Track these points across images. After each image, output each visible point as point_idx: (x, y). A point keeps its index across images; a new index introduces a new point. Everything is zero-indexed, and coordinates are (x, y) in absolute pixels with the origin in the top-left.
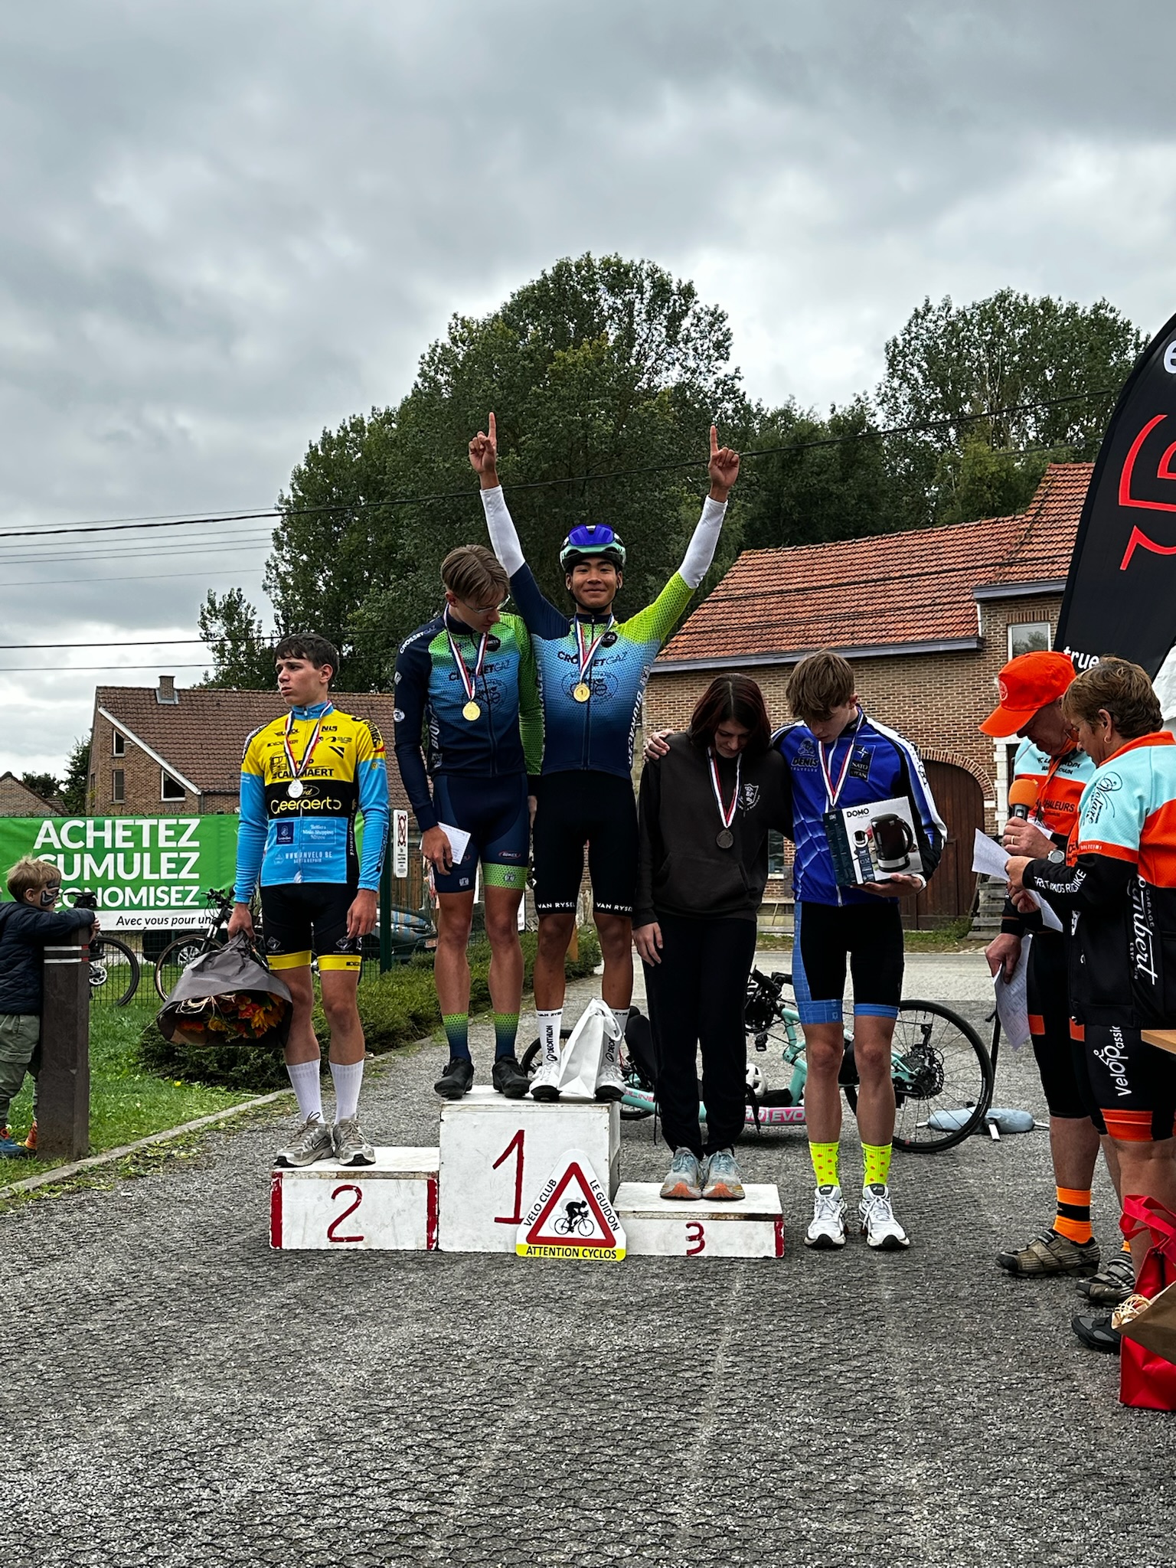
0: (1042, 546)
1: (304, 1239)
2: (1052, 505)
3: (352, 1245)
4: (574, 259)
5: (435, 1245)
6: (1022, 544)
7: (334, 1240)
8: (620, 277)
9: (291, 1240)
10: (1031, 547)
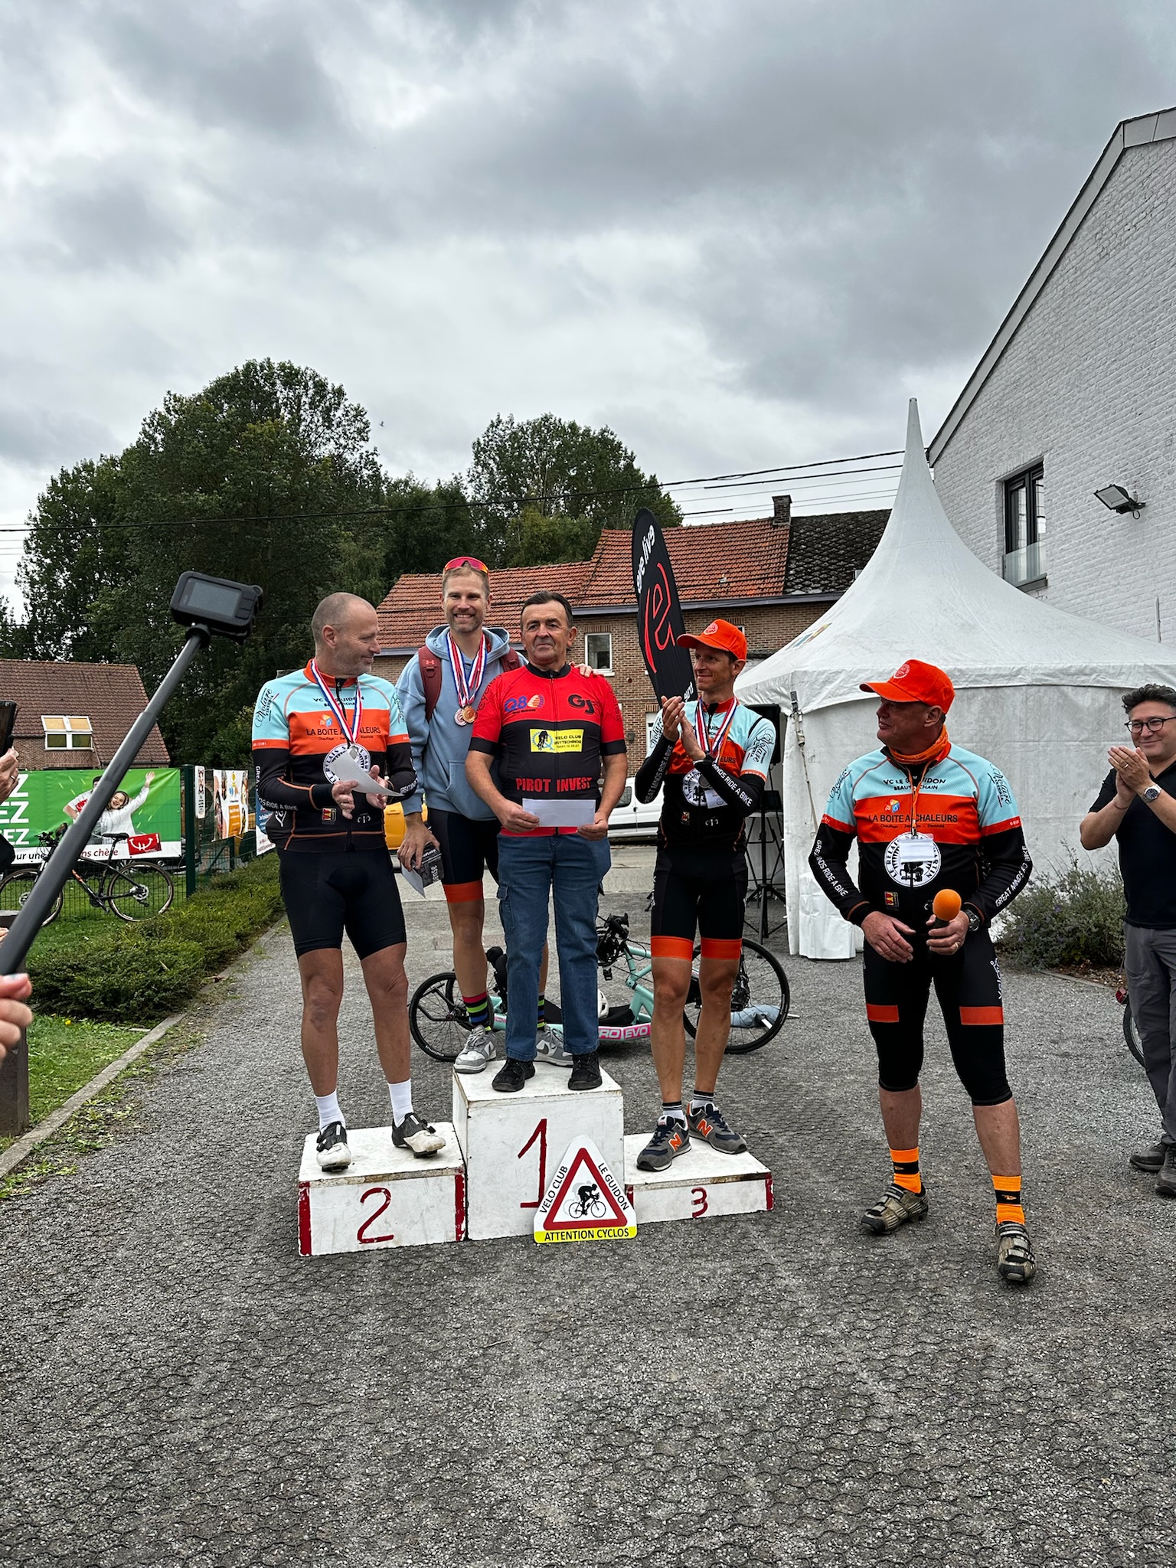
0: (603, 583)
1: (333, 1244)
2: (607, 556)
3: (383, 1245)
4: (259, 361)
5: (463, 1236)
6: (591, 581)
7: (364, 1241)
8: (291, 376)
9: (320, 1246)
10: (596, 583)
